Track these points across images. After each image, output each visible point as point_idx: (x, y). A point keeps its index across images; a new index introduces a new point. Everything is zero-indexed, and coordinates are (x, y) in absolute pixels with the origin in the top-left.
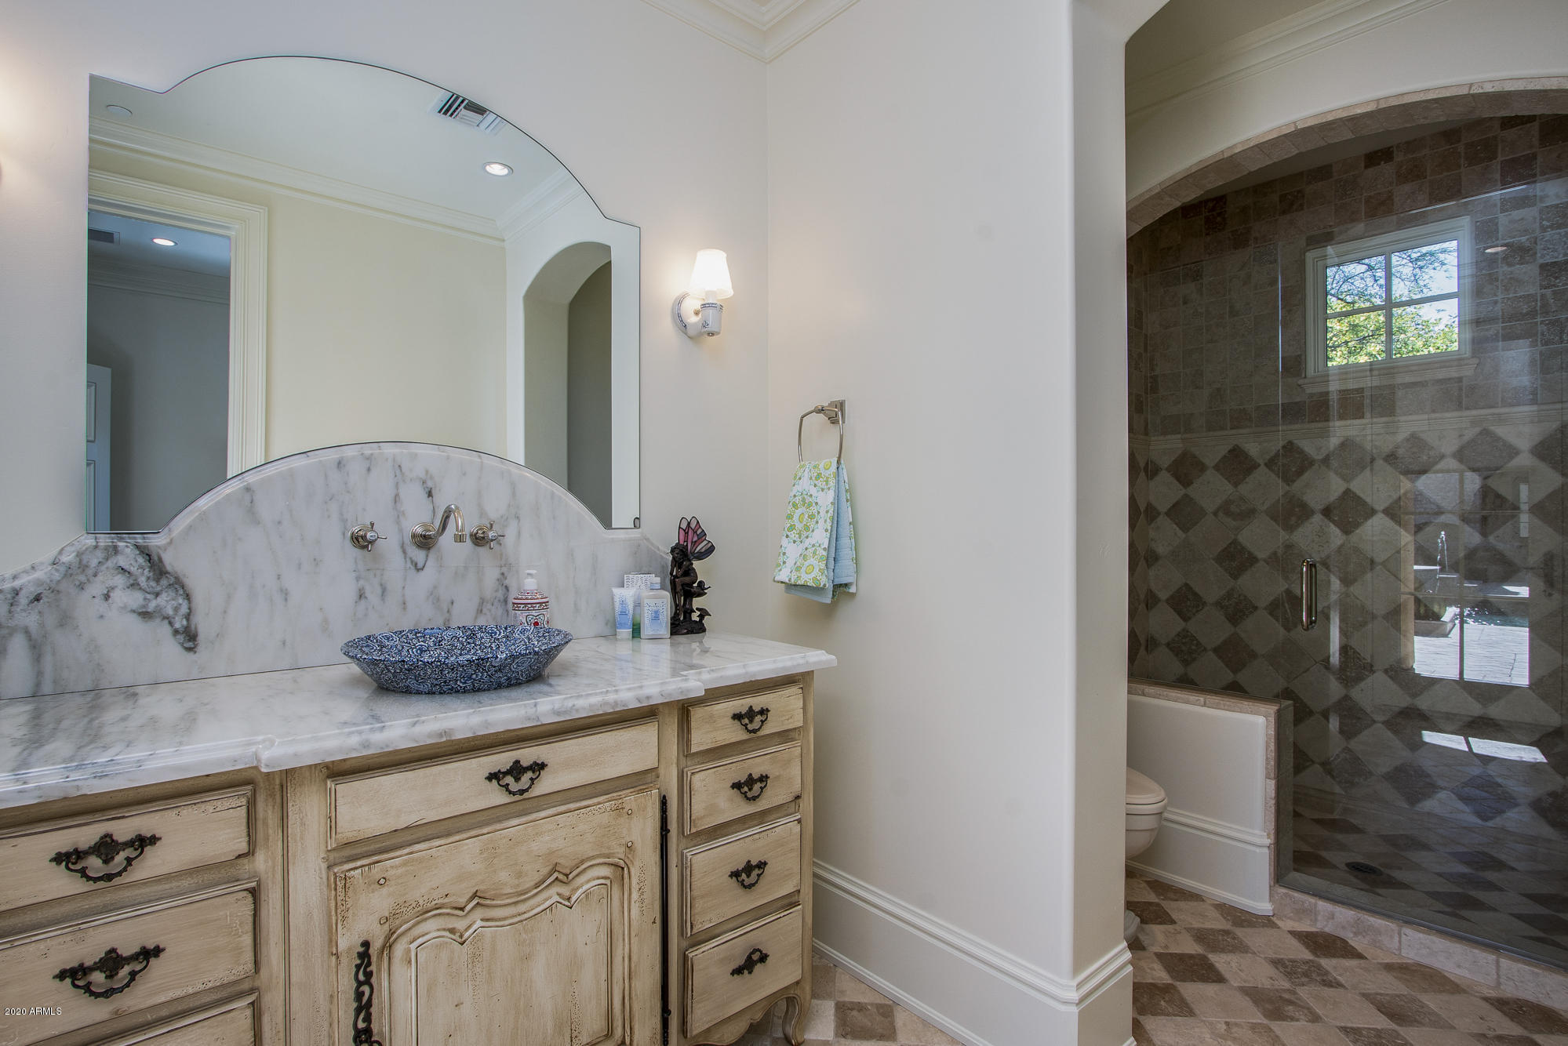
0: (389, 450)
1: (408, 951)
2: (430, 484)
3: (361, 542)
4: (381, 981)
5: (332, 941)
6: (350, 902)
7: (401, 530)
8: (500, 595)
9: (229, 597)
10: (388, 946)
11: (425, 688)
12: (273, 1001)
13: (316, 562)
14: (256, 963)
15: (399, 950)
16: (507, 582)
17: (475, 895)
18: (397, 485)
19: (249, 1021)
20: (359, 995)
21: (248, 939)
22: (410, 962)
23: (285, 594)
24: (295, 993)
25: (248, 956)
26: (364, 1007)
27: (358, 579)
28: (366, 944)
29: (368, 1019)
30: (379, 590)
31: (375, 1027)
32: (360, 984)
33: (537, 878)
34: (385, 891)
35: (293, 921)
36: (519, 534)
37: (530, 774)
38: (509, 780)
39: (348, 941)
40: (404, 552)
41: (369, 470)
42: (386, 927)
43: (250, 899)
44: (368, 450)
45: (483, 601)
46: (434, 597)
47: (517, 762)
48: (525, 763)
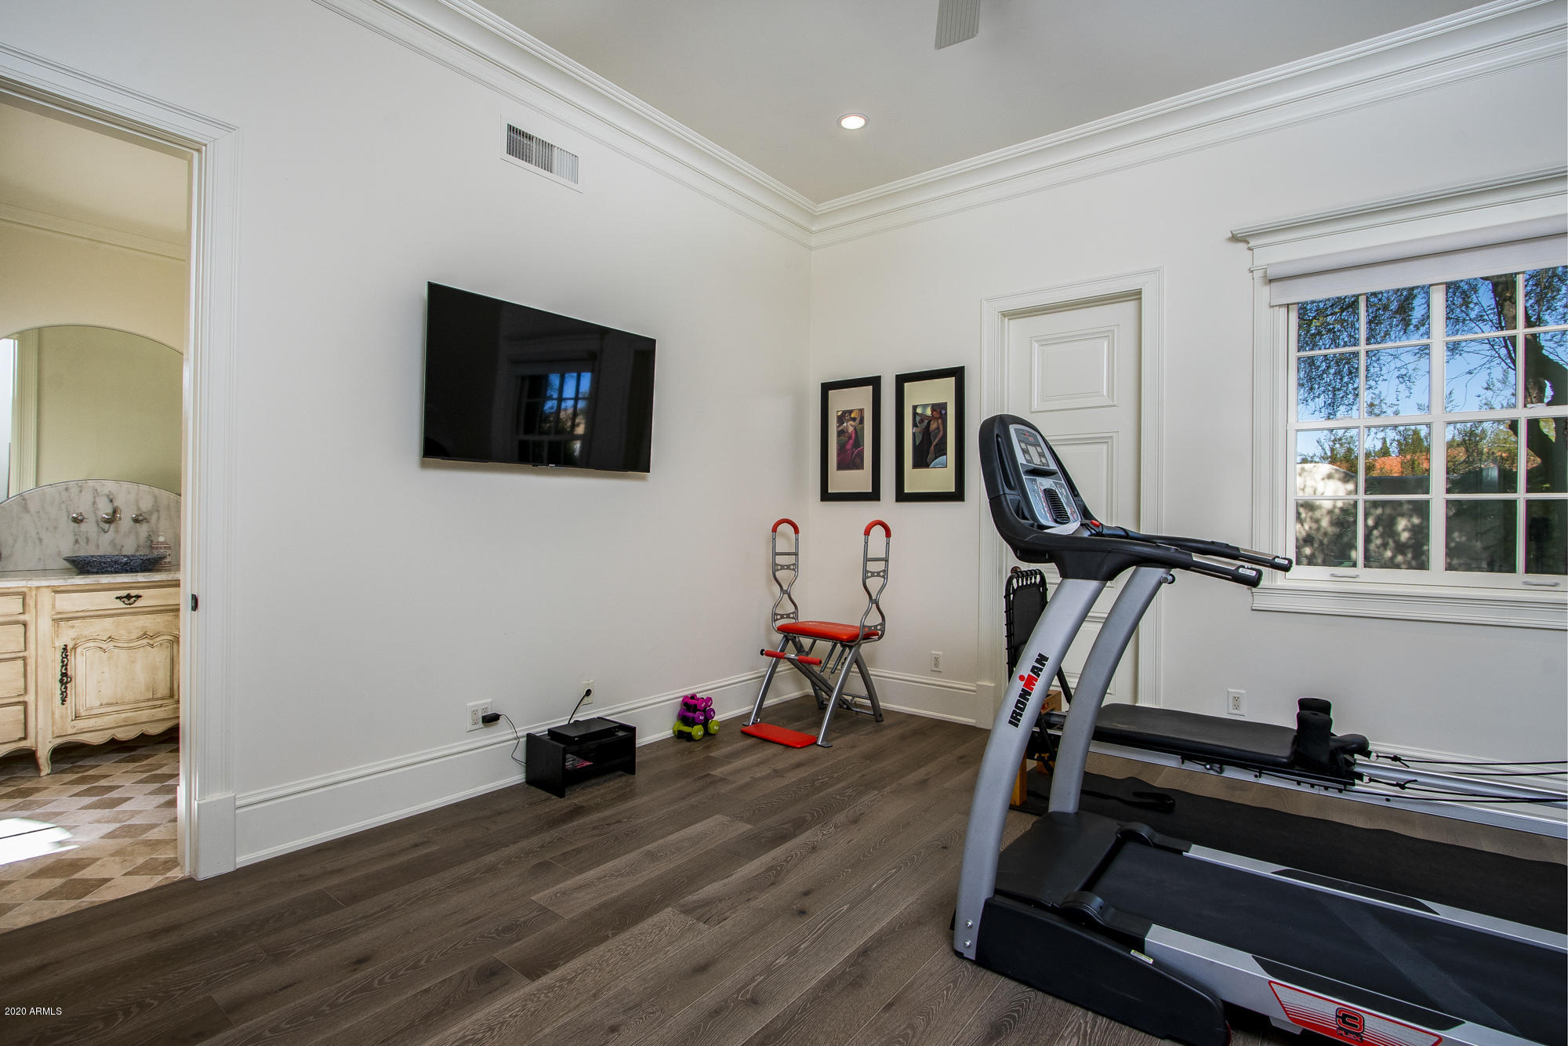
0: (91, 483)
1: (82, 652)
2: (112, 497)
3: (77, 521)
4: (71, 658)
5: (53, 642)
6: (60, 631)
7: (96, 516)
8: (148, 544)
9: (15, 541)
10: (75, 648)
11: (95, 570)
12: (31, 662)
13: (55, 528)
14: (25, 647)
15: (79, 650)
16: (152, 538)
17: (110, 637)
18: (95, 497)
19: (22, 665)
20: (63, 662)
21: (23, 639)
22: (83, 655)
23: (41, 540)
24: (39, 658)
25: (23, 645)
26: (64, 665)
27: (75, 535)
28: (66, 646)
29: (66, 669)
30: (85, 540)
31: (69, 673)
32: (63, 658)
33: (138, 635)
34: (73, 630)
35: (39, 636)
36: (159, 518)
37: (134, 599)
38: (126, 600)
39: (60, 644)
40: (98, 525)
41: (81, 491)
42: (74, 642)
43: (23, 627)
44: (80, 483)
45: (138, 546)
46: (113, 543)
47: (129, 594)
48: (132, 595)
